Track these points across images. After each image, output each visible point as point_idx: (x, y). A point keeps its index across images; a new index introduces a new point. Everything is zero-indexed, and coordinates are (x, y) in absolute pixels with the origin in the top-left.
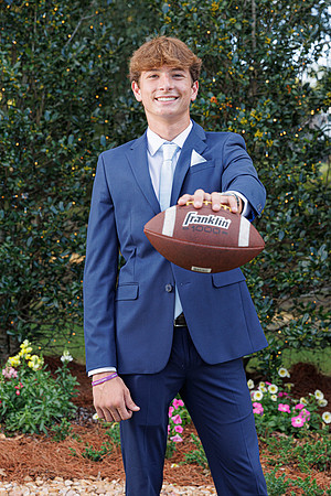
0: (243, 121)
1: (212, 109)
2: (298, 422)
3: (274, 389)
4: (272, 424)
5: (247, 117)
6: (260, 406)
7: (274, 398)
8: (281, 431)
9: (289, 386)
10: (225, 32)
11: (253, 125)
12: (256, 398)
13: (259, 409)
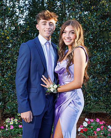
0: (3, 34)
3: (16, 120)
4: (16, 132)
5: (4, 32)
7: (17, 123)
8: (19, 134)
11: (6, 35)
12: (11, 124)
13: (12, 127)
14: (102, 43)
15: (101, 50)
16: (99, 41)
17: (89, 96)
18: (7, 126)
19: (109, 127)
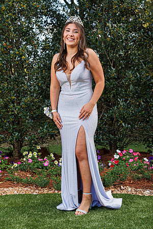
0: (17, 53)
1: (4, 48)
2: (46, 164)
4: (36, 166)
5: (19, 51)
6: (31, 159)
7: (36, 157)
8: (40, 168)
9: (40, 154)
10: (8, 18)
11: (21, 54)
12: (29, 157)
13: (30, 161)
14: (137, 61)
15: (135, 69)
16: (133, 58)
17: (121, 124)
18: (25, 159)
19: (145, 159)
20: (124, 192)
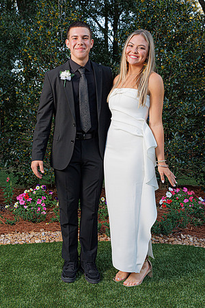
14: (191, 91)
15: (190, 99)
16: (186, 88)
17: (173, 159)
19: (200, 198)
20: (186, 243)
